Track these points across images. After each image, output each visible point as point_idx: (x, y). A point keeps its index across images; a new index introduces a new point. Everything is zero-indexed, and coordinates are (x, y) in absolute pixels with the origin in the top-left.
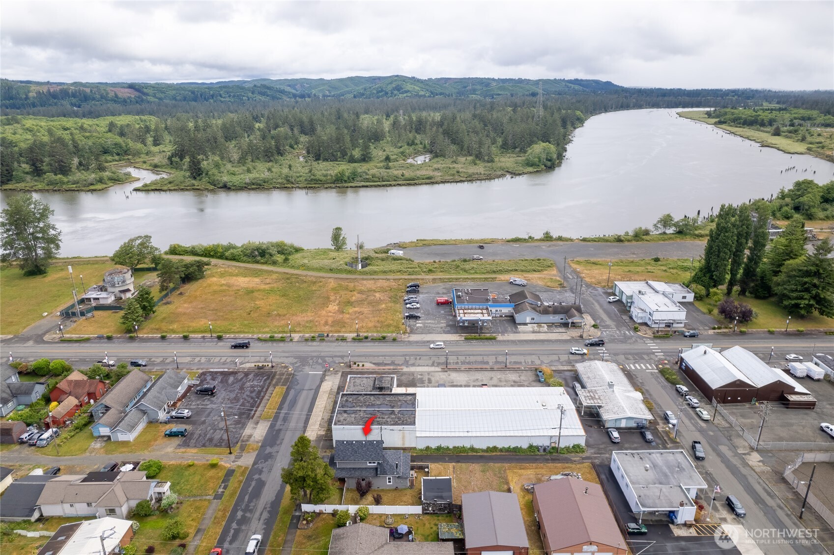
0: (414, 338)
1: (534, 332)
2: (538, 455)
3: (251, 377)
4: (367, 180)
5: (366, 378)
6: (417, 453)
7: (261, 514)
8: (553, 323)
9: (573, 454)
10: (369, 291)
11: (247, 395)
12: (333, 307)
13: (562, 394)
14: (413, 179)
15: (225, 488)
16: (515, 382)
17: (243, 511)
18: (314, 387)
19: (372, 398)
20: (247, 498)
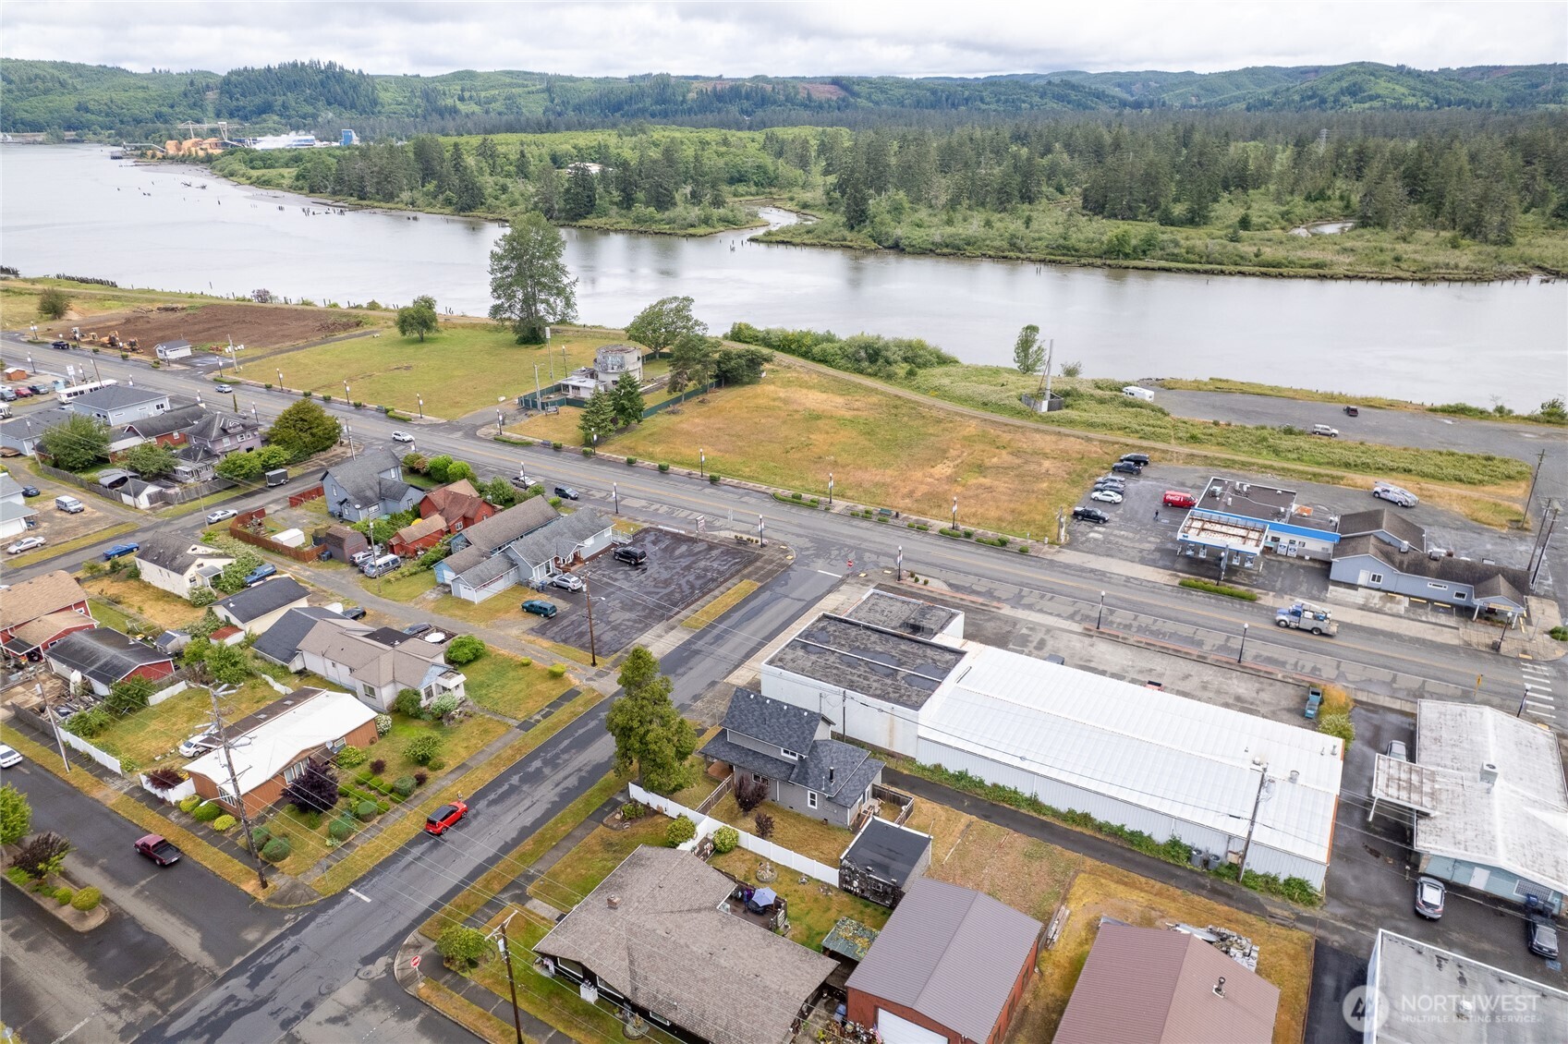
0: (1069, 557)
1: (1363, 608)
2: (1185, 868)
3: (714, 553)
4: (1175, 258)
5: (903, 602)
6: (911, 770)
7: (566, 778)
8: (1430, 601)
9: (1277, 899)
10: (1035, 453)
11: (688, 582)
12: (944, 469)
13: (1327, 752)
14: (1278, 265)
15: (545, 717)
16: (1238, 699)
17: (546, 763)
18: (809, 598)
19: (875, 637)
20: (566, 742)
